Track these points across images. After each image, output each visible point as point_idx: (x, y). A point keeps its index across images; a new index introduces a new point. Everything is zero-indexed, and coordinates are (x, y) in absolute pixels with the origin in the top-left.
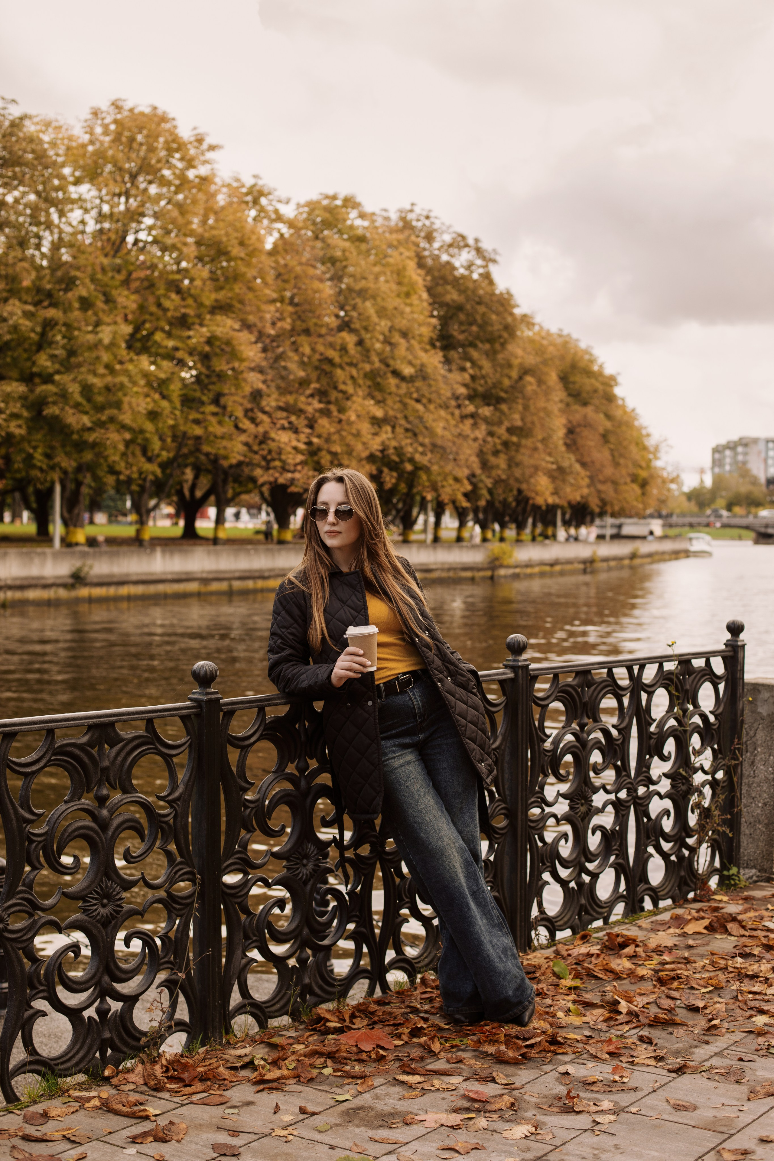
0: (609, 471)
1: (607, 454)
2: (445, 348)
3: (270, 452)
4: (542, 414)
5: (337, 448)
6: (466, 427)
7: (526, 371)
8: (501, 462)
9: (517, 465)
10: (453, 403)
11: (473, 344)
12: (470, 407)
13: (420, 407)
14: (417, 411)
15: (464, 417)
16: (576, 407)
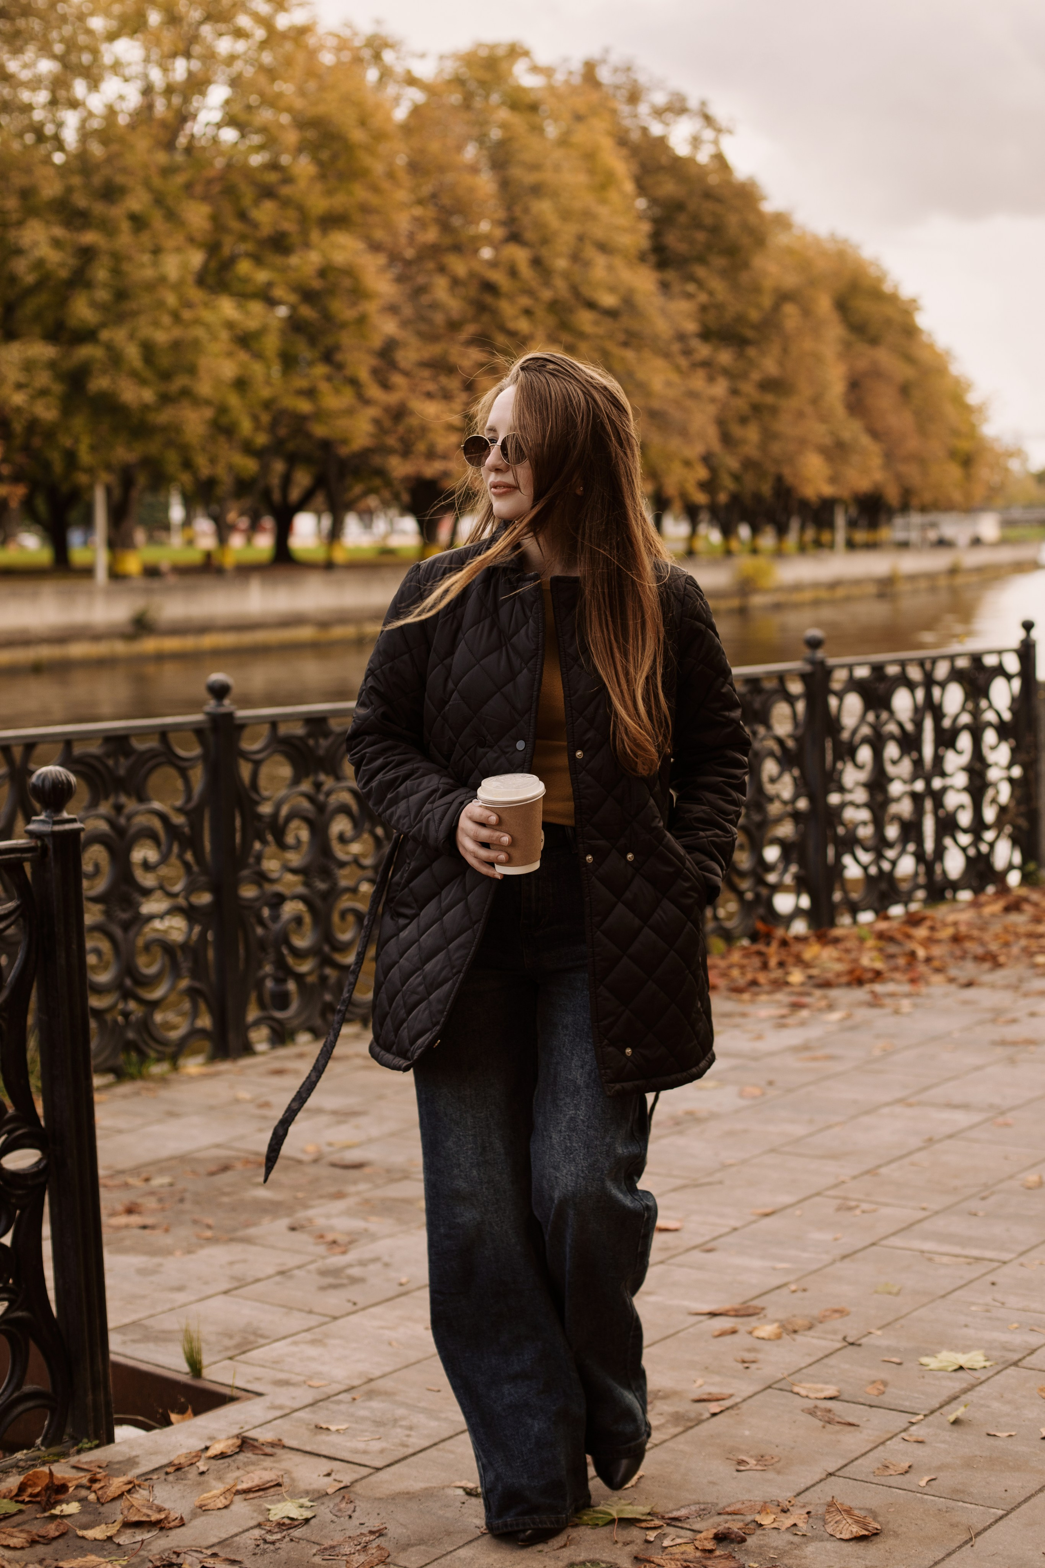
0: (912, 444)
1: (908, 418)
2: (661, 267)
3: (410, 430)
4: (810, 361)
6: (698, 382)
7: (784, 297)
8: (752, 434)
9: (775, 437)
10: (676, 347)
11: (701, 260)
12: (704, 351)
13: (629, 355)
14: (623, 359)
15: (694, 366)
16: (861, 347)
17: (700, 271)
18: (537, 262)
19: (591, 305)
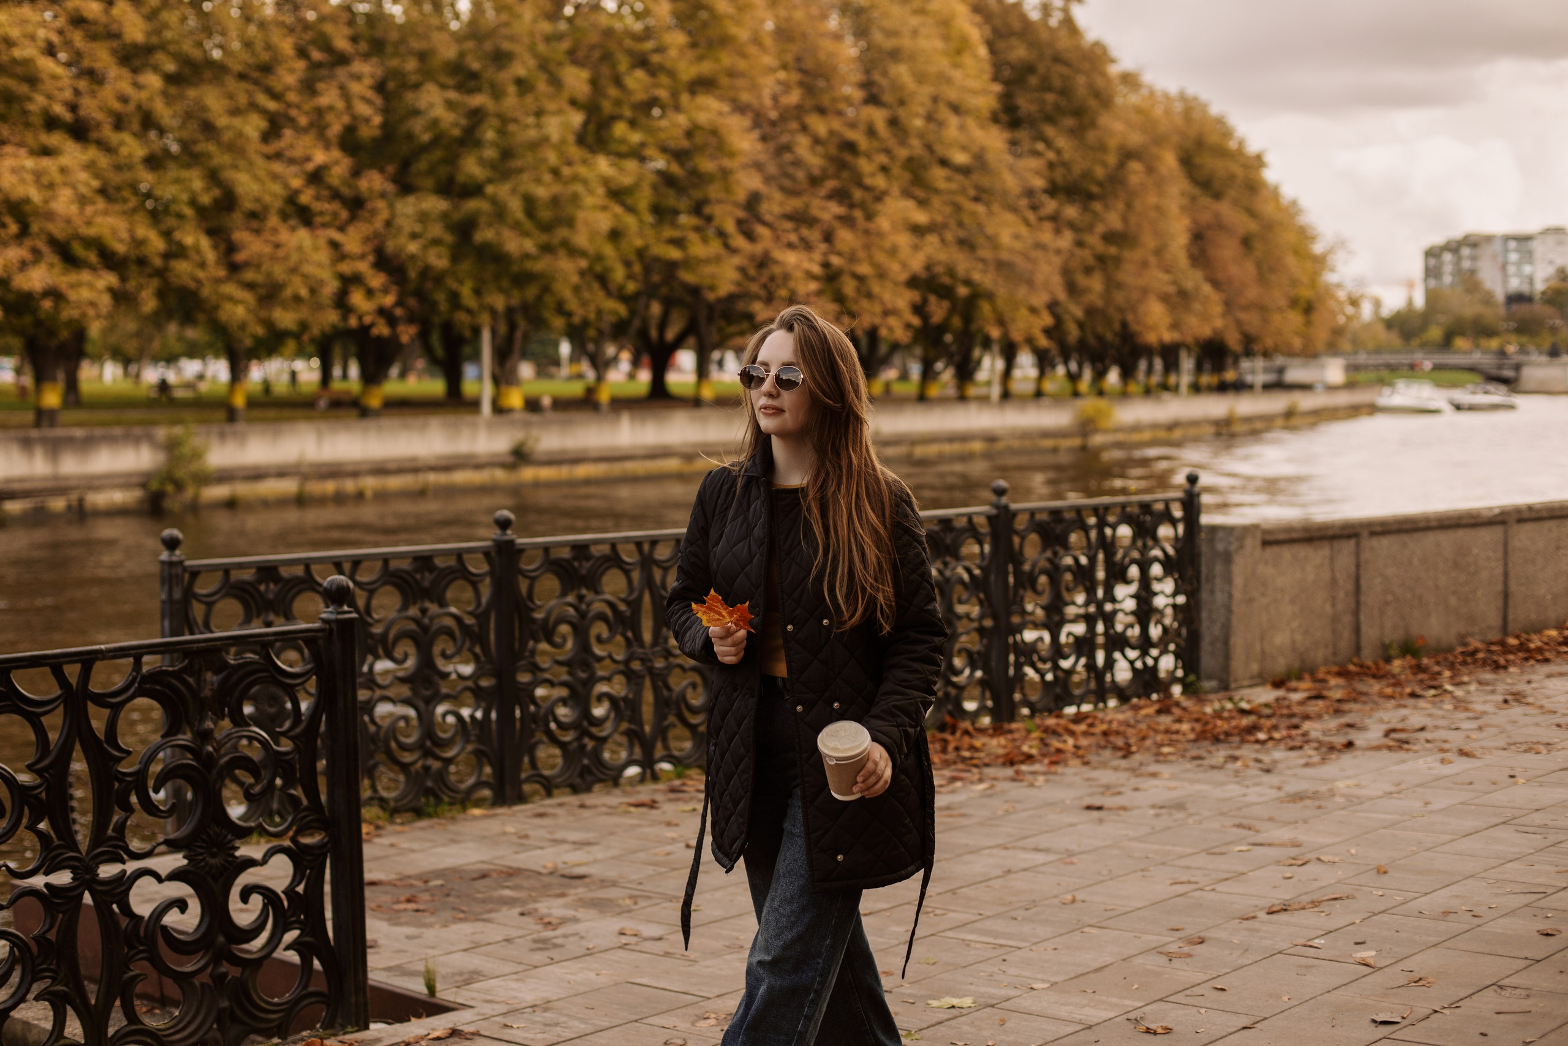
0: (1252, 293)
1: (1250, 268)
2: (1011, 126)
3: (772, 279)
4: (1153, 214)
5: (864, 269)
6: (1046, 235)
7: (1128, 155)
8: (1095, 284)
9: (1120, 286)
10: (1023, 203)
11: (1050, 119)
12: (1050, 205)
13: (980, 209)
14: (974, 214)
15: (1041, 219)
16: (1206, 201)
17: (1049, 131)
18: (893, 122)
19: (944, 163)
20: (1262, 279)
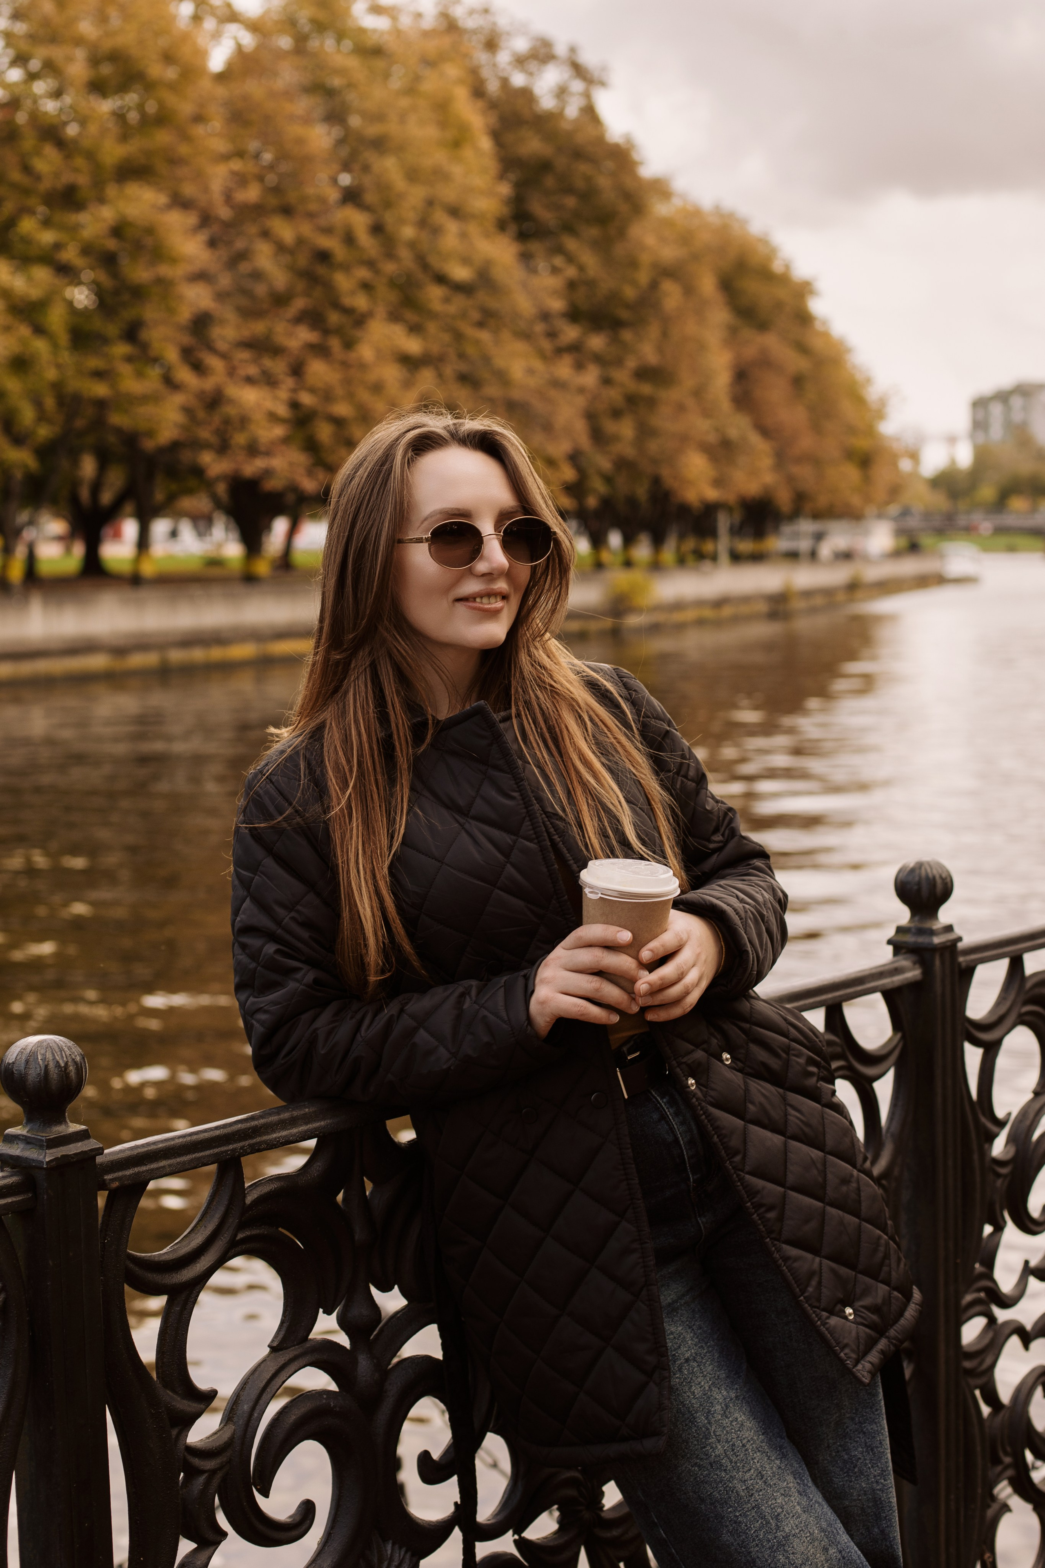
0: (806, 442)
1: (802, 412)
2: (522, 236)
3: (227, 421)
5: (342, 410)
6: (564, 369)
7: (662, 272)
8: (626, 429)
9: (655, 432)
10: (539, 328)
11: (569, 228)
12: (571, 333)
13: (485, 336)
14: (477, 342)
15: (560, 351)
16: (747, 333)
17: (570, 243)
18: (377, 229)
19: (441, 279)
20: (817, 427)
